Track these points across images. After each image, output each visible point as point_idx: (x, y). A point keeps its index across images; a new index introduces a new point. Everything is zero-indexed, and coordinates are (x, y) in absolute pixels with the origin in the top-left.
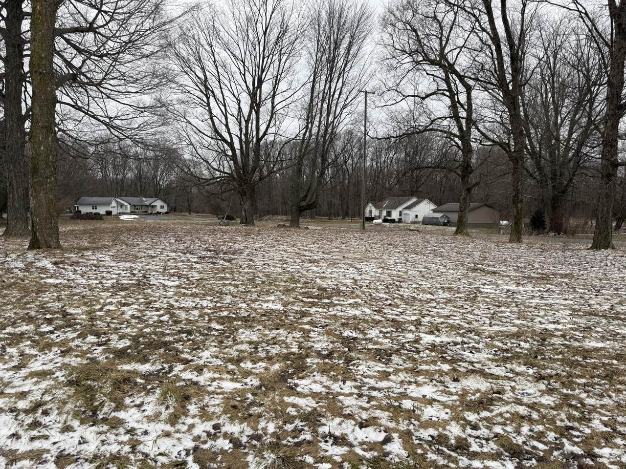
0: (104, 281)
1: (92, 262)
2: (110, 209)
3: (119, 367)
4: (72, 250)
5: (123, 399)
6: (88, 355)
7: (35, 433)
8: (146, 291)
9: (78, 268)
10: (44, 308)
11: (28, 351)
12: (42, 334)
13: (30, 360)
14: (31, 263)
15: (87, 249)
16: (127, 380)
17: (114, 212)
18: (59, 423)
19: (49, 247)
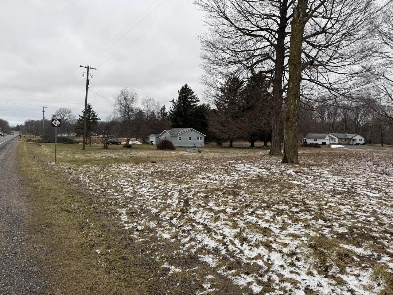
0: (325, 187)
1: (317, 174)
2: (324, 141)
3: (341, 245)
4: (305, 165)
5: (345, 267)
6: (320, 232)
7: (292, 269)
8: (355, 197)
9: (309, 177)
10: (293, 197)
11: (286, 220)
12: (293, 213)
13: (288, 226)
14: (284, 171)
15: (313, 165)
16: (347, 255)
17: (327, 143)
18: (305, 268)
19: (293, 162)
